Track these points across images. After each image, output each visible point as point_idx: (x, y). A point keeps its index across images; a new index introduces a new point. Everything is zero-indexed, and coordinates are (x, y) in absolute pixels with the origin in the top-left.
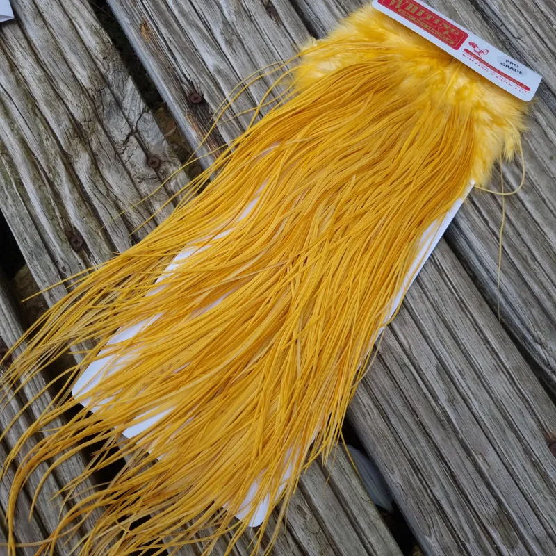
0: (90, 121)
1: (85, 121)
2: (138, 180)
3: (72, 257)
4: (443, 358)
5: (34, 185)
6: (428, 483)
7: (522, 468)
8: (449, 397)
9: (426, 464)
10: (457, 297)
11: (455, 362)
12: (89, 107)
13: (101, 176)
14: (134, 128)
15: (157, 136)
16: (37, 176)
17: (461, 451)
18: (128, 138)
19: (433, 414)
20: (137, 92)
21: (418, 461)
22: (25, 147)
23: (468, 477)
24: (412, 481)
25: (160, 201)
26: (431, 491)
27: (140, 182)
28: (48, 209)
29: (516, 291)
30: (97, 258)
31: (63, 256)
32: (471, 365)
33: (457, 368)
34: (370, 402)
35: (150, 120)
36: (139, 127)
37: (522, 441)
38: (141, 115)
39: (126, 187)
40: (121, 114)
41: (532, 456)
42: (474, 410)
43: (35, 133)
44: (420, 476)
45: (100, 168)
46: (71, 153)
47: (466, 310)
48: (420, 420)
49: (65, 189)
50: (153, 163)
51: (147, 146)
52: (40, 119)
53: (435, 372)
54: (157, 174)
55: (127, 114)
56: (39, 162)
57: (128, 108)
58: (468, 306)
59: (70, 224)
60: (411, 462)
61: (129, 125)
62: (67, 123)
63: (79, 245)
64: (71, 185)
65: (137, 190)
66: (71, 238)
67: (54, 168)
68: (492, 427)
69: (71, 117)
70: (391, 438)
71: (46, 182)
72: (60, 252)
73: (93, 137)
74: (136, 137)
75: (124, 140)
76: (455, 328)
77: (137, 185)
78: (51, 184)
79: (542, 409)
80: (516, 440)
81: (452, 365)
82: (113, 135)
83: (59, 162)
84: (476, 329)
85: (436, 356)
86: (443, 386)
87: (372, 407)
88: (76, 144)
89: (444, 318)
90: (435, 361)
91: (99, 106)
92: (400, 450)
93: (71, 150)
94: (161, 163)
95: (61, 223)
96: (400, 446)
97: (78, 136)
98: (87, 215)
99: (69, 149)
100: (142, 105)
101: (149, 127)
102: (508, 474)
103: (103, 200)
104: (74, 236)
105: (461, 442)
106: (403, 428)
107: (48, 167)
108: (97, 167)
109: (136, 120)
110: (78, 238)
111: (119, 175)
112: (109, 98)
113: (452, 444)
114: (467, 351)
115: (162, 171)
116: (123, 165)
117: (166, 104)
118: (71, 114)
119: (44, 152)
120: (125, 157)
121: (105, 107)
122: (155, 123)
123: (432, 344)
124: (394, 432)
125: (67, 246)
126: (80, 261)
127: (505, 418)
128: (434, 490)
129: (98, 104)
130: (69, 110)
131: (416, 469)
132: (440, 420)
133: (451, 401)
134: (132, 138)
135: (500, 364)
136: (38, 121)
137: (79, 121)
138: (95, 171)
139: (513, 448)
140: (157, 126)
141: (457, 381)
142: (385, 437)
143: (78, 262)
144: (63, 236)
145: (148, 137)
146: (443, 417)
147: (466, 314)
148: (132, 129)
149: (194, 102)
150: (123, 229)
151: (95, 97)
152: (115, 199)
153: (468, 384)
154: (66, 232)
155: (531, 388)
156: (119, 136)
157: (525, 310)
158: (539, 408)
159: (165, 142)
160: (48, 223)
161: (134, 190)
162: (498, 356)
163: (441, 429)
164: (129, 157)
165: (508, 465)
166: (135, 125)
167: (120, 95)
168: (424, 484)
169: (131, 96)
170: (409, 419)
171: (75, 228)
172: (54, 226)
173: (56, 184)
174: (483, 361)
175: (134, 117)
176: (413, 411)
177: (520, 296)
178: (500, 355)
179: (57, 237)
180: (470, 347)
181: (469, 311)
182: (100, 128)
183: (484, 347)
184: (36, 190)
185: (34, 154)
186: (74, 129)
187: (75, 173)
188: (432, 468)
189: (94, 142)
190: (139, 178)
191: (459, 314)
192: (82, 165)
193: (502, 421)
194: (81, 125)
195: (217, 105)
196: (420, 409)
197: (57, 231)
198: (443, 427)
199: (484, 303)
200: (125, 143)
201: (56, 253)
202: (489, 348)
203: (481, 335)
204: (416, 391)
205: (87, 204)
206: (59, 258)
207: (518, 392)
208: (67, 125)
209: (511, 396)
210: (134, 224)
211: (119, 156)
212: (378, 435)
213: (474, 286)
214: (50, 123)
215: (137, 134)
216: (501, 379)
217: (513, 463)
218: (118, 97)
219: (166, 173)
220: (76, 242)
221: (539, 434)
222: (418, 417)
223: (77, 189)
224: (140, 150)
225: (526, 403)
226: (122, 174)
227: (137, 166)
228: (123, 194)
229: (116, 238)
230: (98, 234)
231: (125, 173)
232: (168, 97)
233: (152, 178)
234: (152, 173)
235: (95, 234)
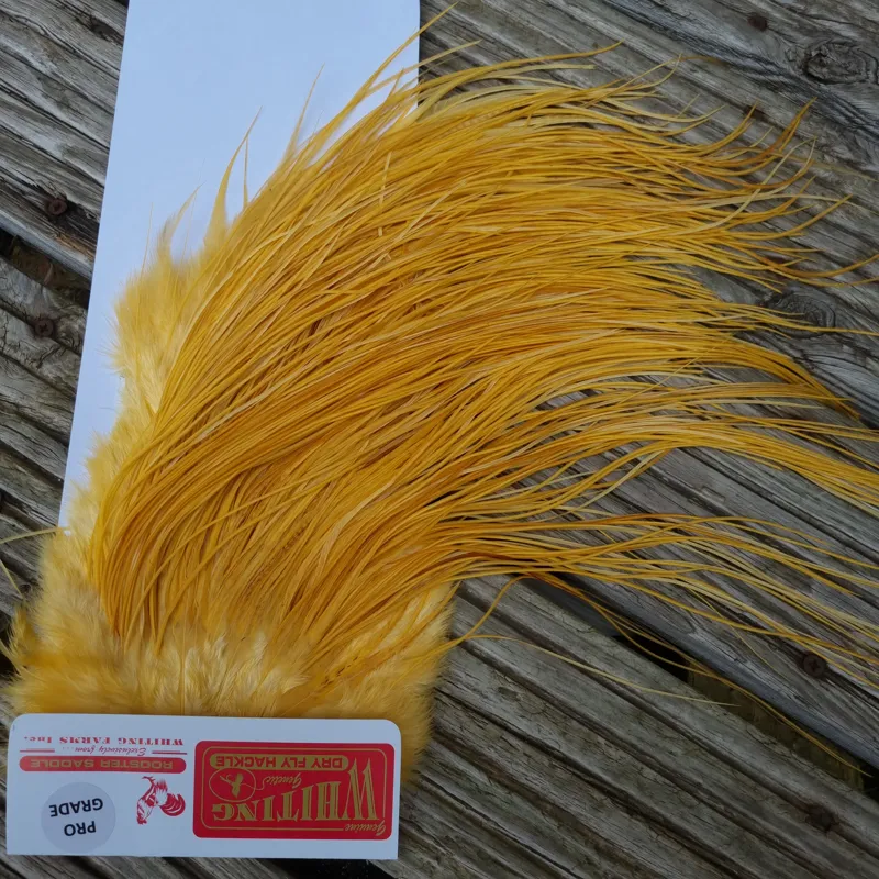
2: (35, 364)
15: (28, 287)
17: (677, 498)
27: (39, 366)
30: (33, 504)
35: (7, 270)
39: (21, 383)
50: (43, 329)
51: (21, 309)
54: (58, 342)
65: (41, 378)
77: (38, 371)
94: (55, 323)
101: (10, 281)
102: (753, 494)
105: (671, 485)
111: (2, 373)
113: (661, 495)
115: (64, 335)
116: (2, 353)
117: (19, 238)
122: (15, 271)
126: (12, 521)
140: (21, 275)
143: (9, 525)
145: (16, 295)
149: (58, 213)
152: (15, 408)
159: (44, 291)
161: (37, 382)
164: (4, 338)
165: (747, 483)
190: (35, 360)
210: (63, 430)
217: (752, 476)
219: (69, 334)
224: (14, 320)
226: (7, 369)
227: (23, 345)
228: (24, 396)
229: (47, 462)
230: (18, 470)
231: (11, 365)
232: (16, 225)
233: (55, 351)
234: (50, 344)
235: (12, 472)
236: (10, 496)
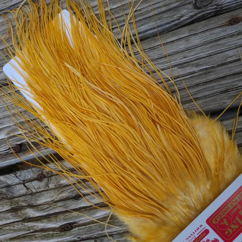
0: (12, 202)
1: (11, 205)
2: (47, 187)
3: (74, 232)
4: (175, 64)
5: (33, 240)
6: (235, 87)
7: (239, 41)
8: (195, 66)
9: (225, 86)
10: (148, 50)
11: (178, 59)
12: (5, 201)
13: (39, 205)
14: (22, 182)
15: (29, 172)
16: (30, 237)
17: (223, 67)
18: (25, 186)
19: (201, 76)
20: (6, 176)
21: (223, 89)
22: (15, 239)
23: (237, 67)
24: (232, 95)
25: (60, 180)
26: (239, 87)
27: (48, 187)
28: (48, 237)
29: (152, 22)
30: (78, 220)
31: (72, 237)
32: (182, 52)
33: (181, 59)
34: (187, 105)
35: (20, 173)
36: (22, 179)
37: (226, 37)
38: (17, 177)
39: (48, 195)
40: (13, 186)
41: (235, 34)
42: (205, 56)
43: (9, 232)
44: (230, 90)
45: (36, 205)
46: (24, 217)
47: (155, 48)
48: (203, 83)
49: (40, 225)
50: (41, 178)
51: (32, 178)
52: (4, 227)
53: (181, 70)
54: (47, 177)
55: (15, 184)
56: (24, 234)
57: (12, 182)
58: (154, 46)
59: (58, 228)
60: (222, 92)
61: (19, 184)
62: (9, 214)
63: (69, 226)
64: (39, 222)
65: (51, 189)
66: (65, 230)
67: (28, 228)
68: (215, 50)
69: (7, 211)
70: (208, 99)
71: (34, 234)
72: (70, 237)
73: (20, 204)
74: (26, 183)
75: (26, 189)
76: (162, 55)
77: (49, 188)
78: (36, 231)
79: (212, 24)
80: (225, 40)
81: (180, 61)
82: (22, 193)
83: (26, 224)
84: (166, 45)
85: (173, 67)
86: (189, 68)
87: (189, 104)
88: (21, 213)
89: (156, 59)
90: (176, 68)
91: (7, 196)
92: (216, 96)
93: (23, 216)
94: (42, 174)
95: (56, 232)
96: (213, 96)
97: (17, 211)
98: (56, 218)
99: (22, 217)
100: (13, 175)
101: (24, 175)
102: (240, 47)
103: (51, 208)
104: (64, 228)
105: (219, 66)
106: (204, 92)
107: (28, 230)
108: (35, 206)
109: (18, 180)
110: (66, 226)
111: (42, 197)
112: (4, 190)
113: (219, 70)
114: (175, 52)
115: (47, 174)
116: (37, 193)
117: (17, 163)
118: (6, 211)
119: (20, 230)
120: (34, 191)
121: (8, 193)
122: (23, 171)
123: (167, 67)
124: (205, 97)
125: (68, 233)
126: (77, 228)
127: (213, 42)
128: (239, 85)
129: (5, 196)
130: (4, 211)
131: (227, 91)
132: (205, 73)
133: (197, 65)
134: (26, 184)
135: (186, 38)
136: (4, 228)
137: (10, 208)
138: (36, 208)
139: (228, 42)
140: (25, 171)
141: (188, 60)
142: (206, 102)
143: (77, 230)
144: (63, 233)
145: (28, 176)
146: (204, 72)
147: (157, 48)
148: (22, 183)
149: (19, 149)
150: (68, 202)
151: (1, 196)
152: (52, 202)
153: (191, 55)
154: (61, 231)
155: (201, 27)
156: (23, 191)
157: (163, 20)
158: (212, 25)
159: (33, 169)
160: (54, 239)
161: (51, 191)
162: (181, 38)
163: (210, 74)
164: (35, 189)
165: (236, 47)
166: (21, 181)
167: (4, 184)
168: (235, 89)
169: (7, 179)
170: (201, 88)
171: (60, 226)
172: (56, 236)
173: (36, 229)
174: (182, 45)
175: (17, 181)
176: (197, 85)
177: (156, 21)
178: (181, 37)
179: (62, 236)
180: (173, 50)
181: (156, 46)
182: (16, 199)
183: (175, 43)
184: (36, 240)
185: (19, 236)
186: (13, 212)
187: (35, 218)
188: (227, 83)
189: (22, 204)
190: (46, 187)
191: (156, 51)
192: (32, 213)
193: (214, 44)
194: (13, 208)
195: (24, 139)
196: (197, 81)
197: (59, 236)
198: (209, 72)
199: (154, 38)
200: (28, 189)
201: (70, 239)
202: (177, 41)
203: (169, 43)
204: (188, 81)
205: (51, 216)
206: (73, 239)
207: (202, 33)
208: (10, 214)
209: (202, 37)
210: (67, 196)
211: (33, 193)
212: (205, 105)
213: (144, 41)
214: (7, 223)
215: (25, 182)
216: (192, 40)
217: (235, 44)
218: (5, 185)
219: (48, 173)
220: (68, 227)
221: (225, 28)
222: (201, 84)
223: (42, 219)
224: (33, 182)
225: (207, 31)
226: (42, 195)
227: (40, 186)
228: (52, 197)
229: (71, 207)
230: (67, 215)
231: (42, 193)
232: (13, 161)
233: (48, 180)
234: (45, 180)
235: (66, 217)
236: (71, 223)
